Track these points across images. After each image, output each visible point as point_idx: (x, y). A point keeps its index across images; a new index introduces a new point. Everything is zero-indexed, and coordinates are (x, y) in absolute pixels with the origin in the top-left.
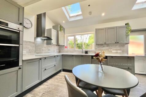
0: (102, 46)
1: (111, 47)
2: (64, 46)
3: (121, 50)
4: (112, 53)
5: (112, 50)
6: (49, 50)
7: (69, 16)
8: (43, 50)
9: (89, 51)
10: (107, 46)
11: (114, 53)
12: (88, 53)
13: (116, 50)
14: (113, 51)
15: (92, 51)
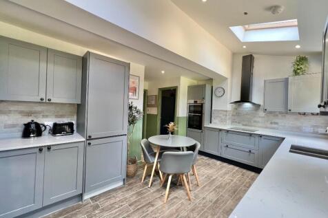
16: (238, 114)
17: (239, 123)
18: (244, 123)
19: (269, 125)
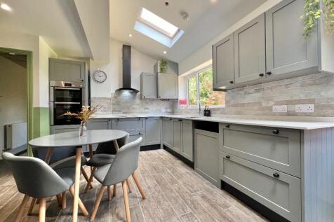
0: (242, 92)
1: (268, 91)
2: (177, 99)
3: (311, 101)
4: (274, 114)
5: (271, 103)
6: (147, 109)
7: (168, 37)
8: (133, 109)
9: (214, 109)
10: (257, 91)
11: (282, 114)
12: (212, 115)
13: (288, 103)
14: (274, 107)
15: (219, 109)
16: (118, 103)
17: (120, 111)
18: (125, 111)
19: (143, 110)
